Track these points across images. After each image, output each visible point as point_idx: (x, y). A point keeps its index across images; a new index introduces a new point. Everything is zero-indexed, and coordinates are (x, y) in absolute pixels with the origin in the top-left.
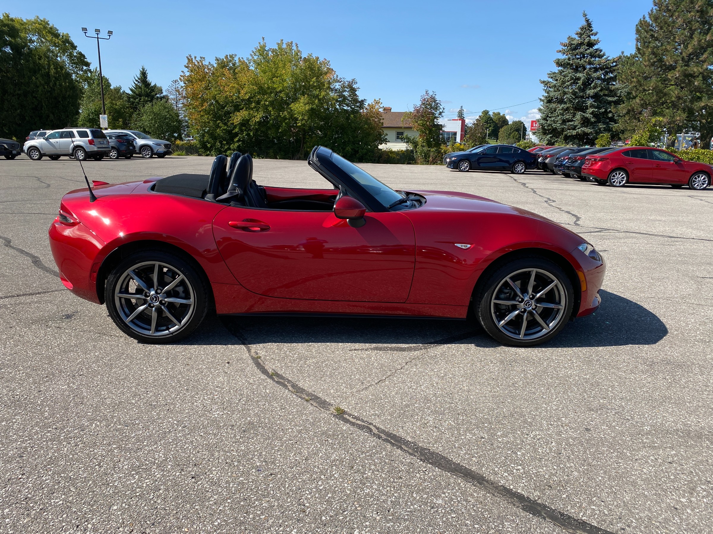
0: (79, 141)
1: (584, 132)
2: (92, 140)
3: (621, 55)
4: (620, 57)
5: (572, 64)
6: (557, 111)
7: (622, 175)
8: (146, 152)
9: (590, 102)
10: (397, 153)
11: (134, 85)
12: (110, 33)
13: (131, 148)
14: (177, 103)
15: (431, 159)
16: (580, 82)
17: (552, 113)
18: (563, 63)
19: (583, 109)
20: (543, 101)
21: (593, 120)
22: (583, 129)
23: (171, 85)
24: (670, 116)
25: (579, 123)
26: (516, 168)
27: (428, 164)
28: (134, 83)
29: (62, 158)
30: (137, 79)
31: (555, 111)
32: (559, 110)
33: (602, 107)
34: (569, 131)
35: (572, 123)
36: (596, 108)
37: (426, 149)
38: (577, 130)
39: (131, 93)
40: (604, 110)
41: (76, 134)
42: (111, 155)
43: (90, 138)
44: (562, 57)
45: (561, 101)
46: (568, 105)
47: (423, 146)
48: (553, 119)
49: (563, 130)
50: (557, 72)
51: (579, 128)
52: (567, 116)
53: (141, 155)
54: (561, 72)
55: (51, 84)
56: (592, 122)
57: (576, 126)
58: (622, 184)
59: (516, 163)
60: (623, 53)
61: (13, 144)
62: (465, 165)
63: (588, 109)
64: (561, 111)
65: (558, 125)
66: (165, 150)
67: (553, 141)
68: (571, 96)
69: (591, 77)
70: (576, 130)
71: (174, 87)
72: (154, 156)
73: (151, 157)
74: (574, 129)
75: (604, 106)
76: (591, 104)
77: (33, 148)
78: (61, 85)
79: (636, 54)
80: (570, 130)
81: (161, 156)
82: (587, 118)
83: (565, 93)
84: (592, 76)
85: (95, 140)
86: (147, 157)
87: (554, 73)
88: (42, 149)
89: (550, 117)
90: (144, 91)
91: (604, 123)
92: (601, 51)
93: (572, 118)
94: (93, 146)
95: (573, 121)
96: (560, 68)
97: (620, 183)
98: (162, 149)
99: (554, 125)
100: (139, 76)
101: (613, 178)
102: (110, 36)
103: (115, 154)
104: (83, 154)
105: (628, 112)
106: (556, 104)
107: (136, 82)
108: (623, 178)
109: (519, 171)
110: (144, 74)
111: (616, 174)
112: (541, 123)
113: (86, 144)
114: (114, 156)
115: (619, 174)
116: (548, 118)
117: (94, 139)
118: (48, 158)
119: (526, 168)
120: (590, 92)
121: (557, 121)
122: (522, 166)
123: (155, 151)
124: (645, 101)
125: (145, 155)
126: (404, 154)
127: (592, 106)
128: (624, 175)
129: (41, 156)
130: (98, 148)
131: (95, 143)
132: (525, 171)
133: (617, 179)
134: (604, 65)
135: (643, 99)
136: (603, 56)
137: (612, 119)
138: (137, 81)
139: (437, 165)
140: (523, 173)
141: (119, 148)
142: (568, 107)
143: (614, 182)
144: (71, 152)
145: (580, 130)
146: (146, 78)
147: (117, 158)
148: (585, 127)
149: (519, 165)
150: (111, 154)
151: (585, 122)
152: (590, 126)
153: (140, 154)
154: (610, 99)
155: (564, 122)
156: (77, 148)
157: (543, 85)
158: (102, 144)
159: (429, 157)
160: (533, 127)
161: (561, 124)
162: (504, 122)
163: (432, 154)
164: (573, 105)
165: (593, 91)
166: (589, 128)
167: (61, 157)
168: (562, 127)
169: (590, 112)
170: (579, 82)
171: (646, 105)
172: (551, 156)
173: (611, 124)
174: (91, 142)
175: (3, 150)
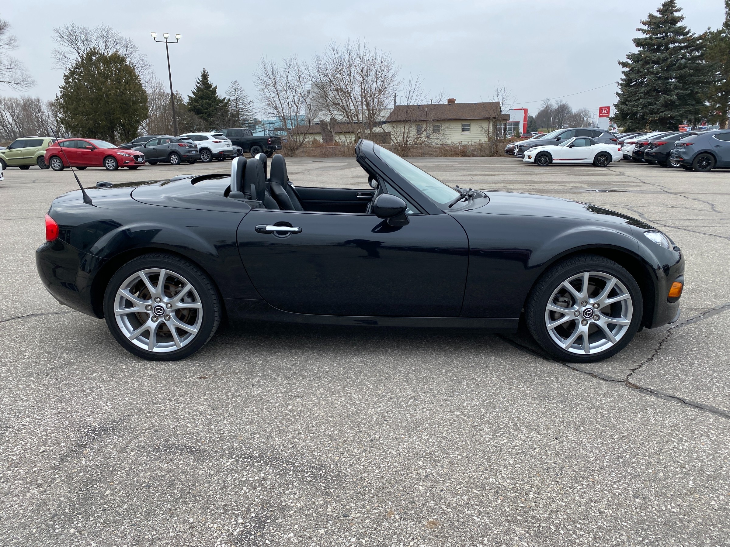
1: (667, 115)
4: (706, 33)
5: (653, 44)
6: (637, 94)
9: (674, 83)
11: (196, 87)
12: (178, 36)
14: (237, 104)
17: (632, 97)
18: (642, 43)
20: (621, 84)
22: (667, 112)
23: (230, 86)
25: (662, 107)
28: (196, 85)
30: (199, 81)
31: (635, 95)
32: (640, 93)
33: (688, 88)
35: (655, 107)
36: (681, 89)
38: (660, 114)
39: (193, 96)
40: (690, 91)
44: (642, 36)
45: (641, 84)
46: (649, 88)
48: (632, 103)
50: (636, 52)
51: (662, 112)
52: (649, 100)
54: (641, 53)
56: (675, 105)
57: (658, 110)
60: (709, 29)
63: (672, 91)
64: (642, 95)
65: (639, 109)
68: (653, 78)
71: (234, 88)
74: (657, 113)
79: (723, 29)
80: (652, 114)
82: (671, 101)
87: (634, 54)
90: (206, 93)
92: (685, 28)
93: (654, 101)
95: (656, 104)
96: (641, 49)
100: (201, 79)
102: (178, 39)
106: (636, 87)
107: (198, 85)
110: (205, 76)
112: (619, 107)
116: (627, 103)
120: (674, 73)
121: (638, 105)
127: (677, 88)
134: (689, 43)
136: (688, 34)
138: (198, 83)
142: (649, 90)
146: (207, 80)
147: (178, 164)
148: (669, 110)
151: (668, 105)
152: (675, 109)
155: (645, 105)
157: (621, 66)
160: (601, 113)
161: (642, 108)
164: (655, 87)
165: (677, 71)
166: (674, 112)
168: (644, 111)
169: (675, 94)
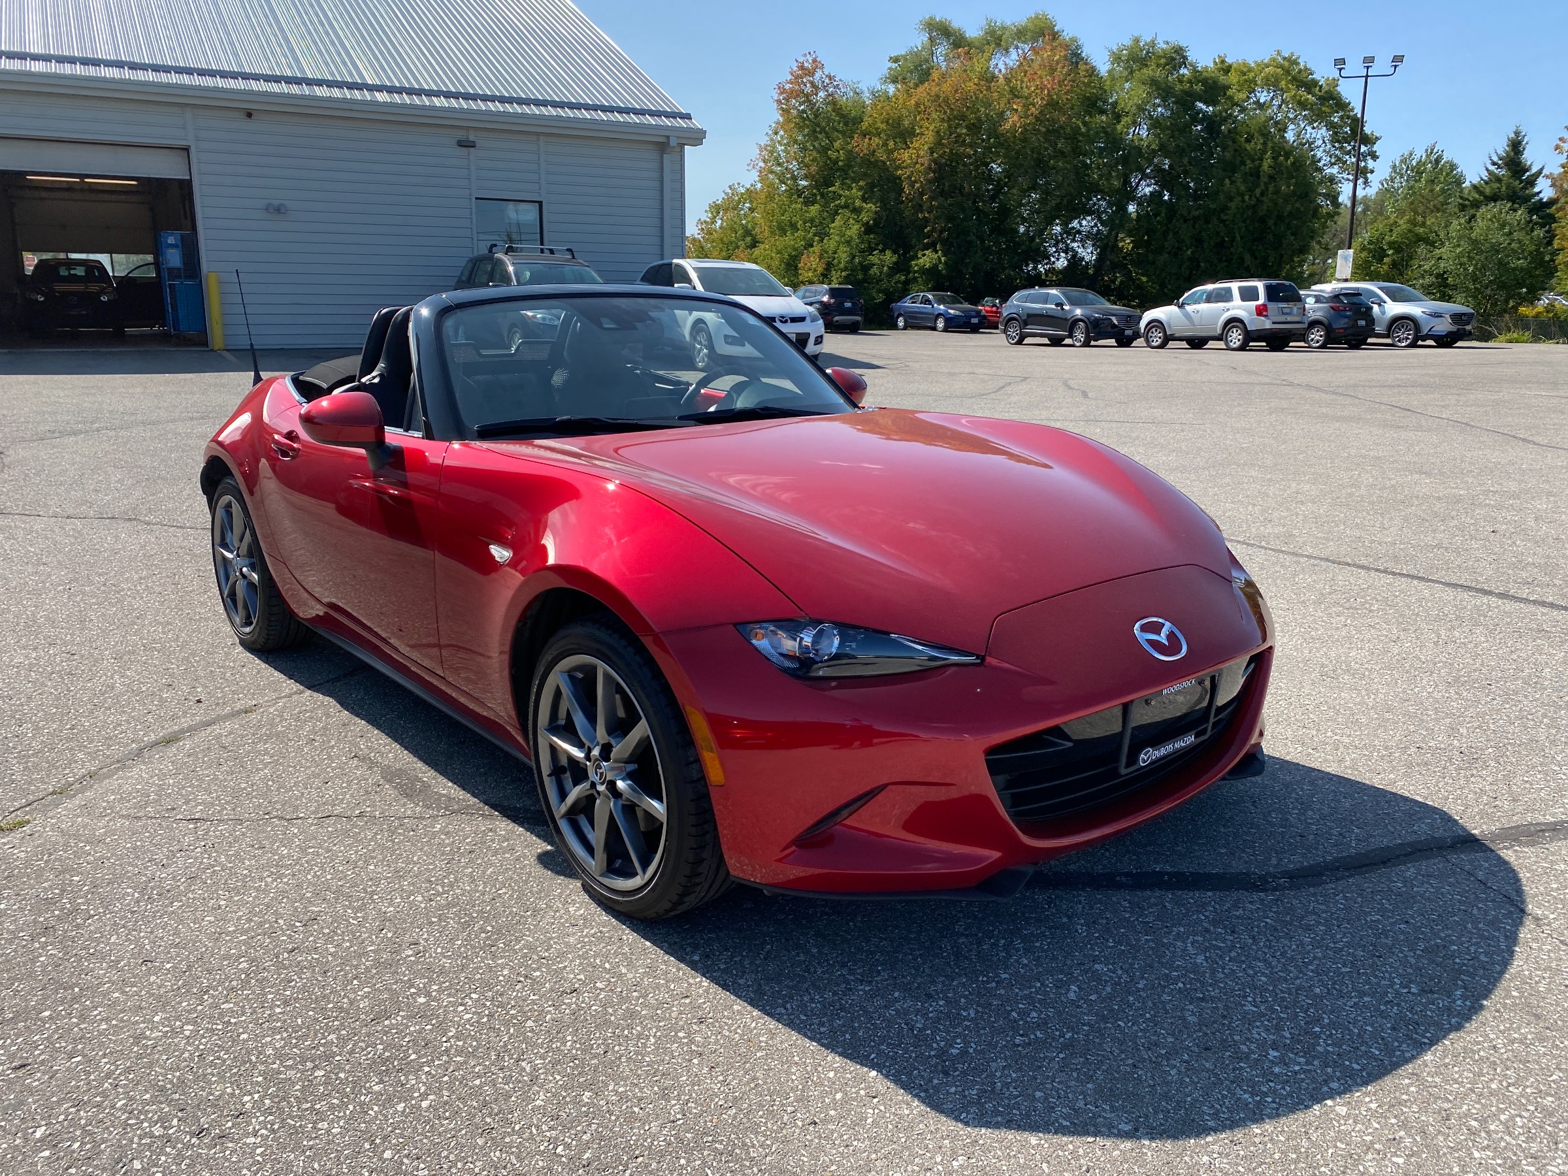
0: (1239, 308)
2: (1264, 306)
8: (1403, 333)
11: (1484, 174)
12: (1398, 59)
13: (1362, 323)
29: (1211, 344)
41: (1236, 294)
42: (1312, 340)
43: (1261, 301)
53: (1389, 341)
55: (1258, 192)
61: (1129, 316)
66: (1453, 328)
72: (1420, 343)
73: (1413, 345)
77: (1156, 324)
78: (1277, 192)
81: (1445, 341)
85: (1271, 306)
86: (1403, 344)
88: (1170, 326)
90: (1508, 187)
94: (1263, 318)
98: (1444, 326)
100: (1502, 151)
102: (1395, 67)
103: (1321, 336)
104: (1240, 337)
107: (1492, 168)
113: (1251, 315)
114: (1318, 342)
117: (1267, 303)
118: (1184, 344)
123: (1425, 331)
125: (1399, 341)
129: (1167, 339)
130: (1274, 323)
131: (1270, 312)
141: (1330, 324)
144: (1219, 331)
146: (1520, 154)
147: (1323, 346)
150: (1313, 336)
153: (1388, 336)
156: (1233, 322)
158: (1287, 314)
167: (1210, 342)
174: (1261, 311)
175: (1109, 329)
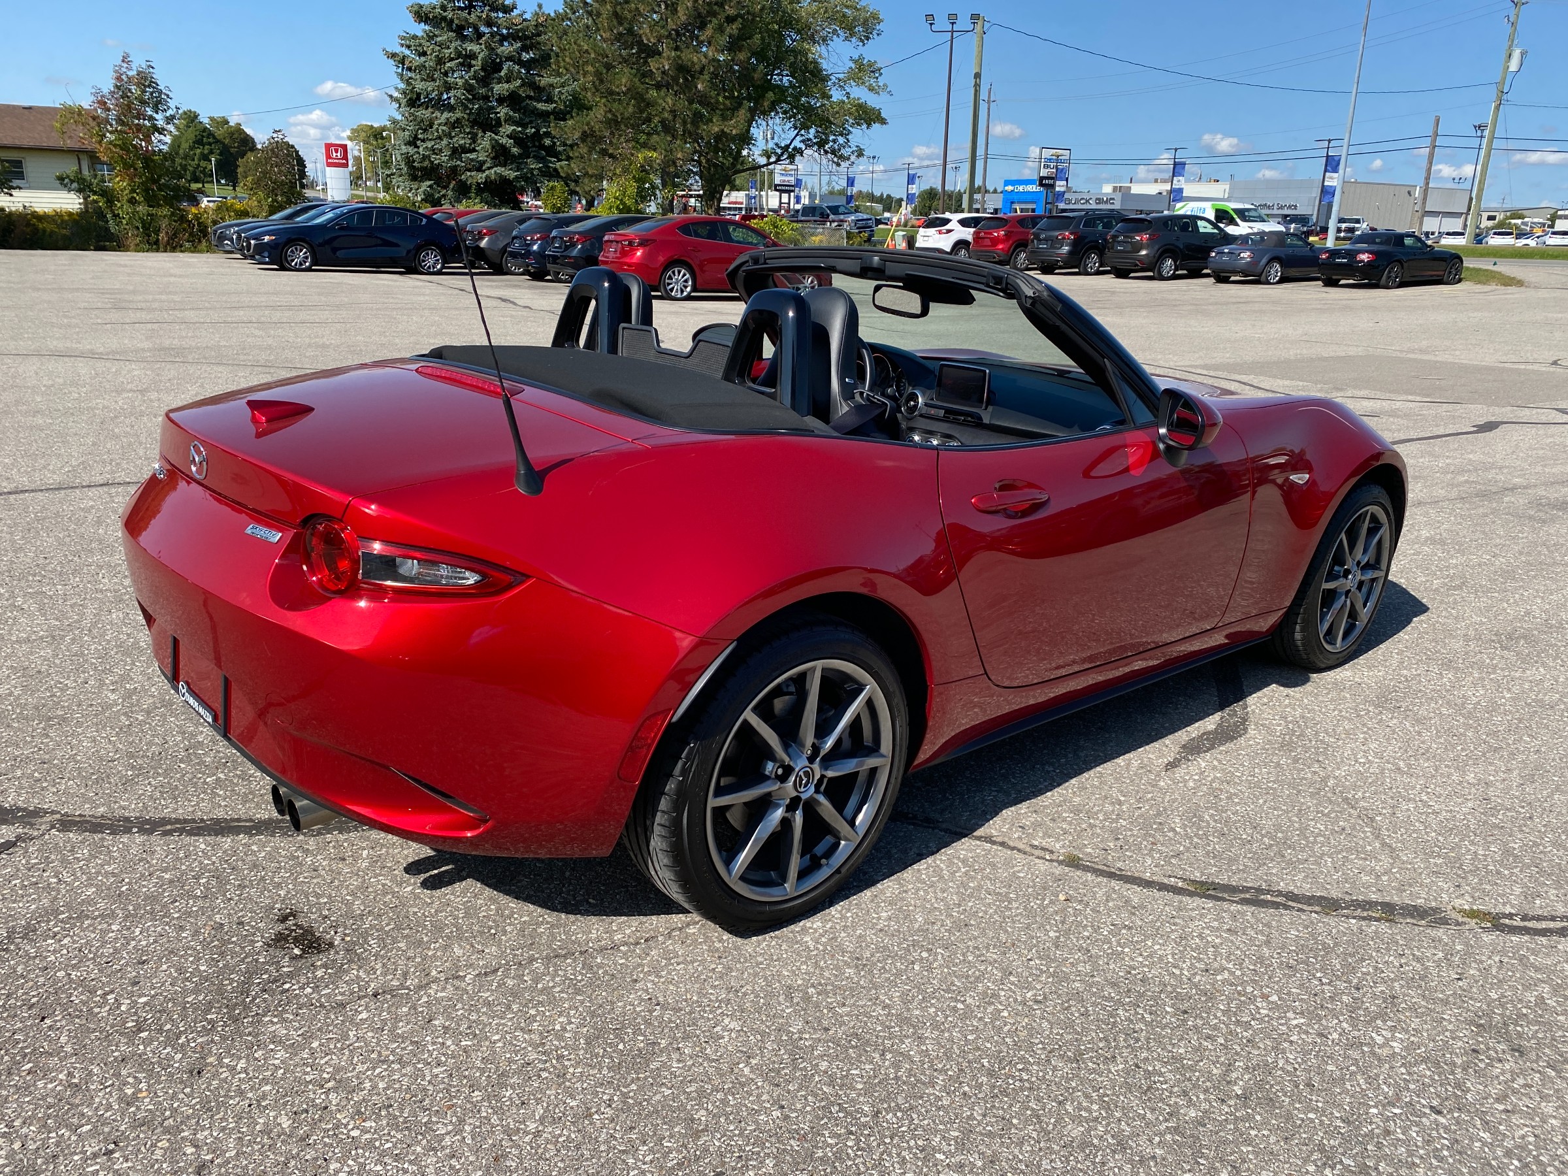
1: (501, 176)
3: (537, 9)
5: (452, 21)
6: (435, 127)
7: (684, 275)
9: (503, 111)
10: (57, 218)
15: (162, 236)
16: (477, 64)
17: (425, 130)
18: (431, 16)
19: (492, 126)
20: (397, 100)
21: (515, 150)
22: (499, 170)
24: (665, 150)
25: (487, 156)
26: (424, 261)
27: (157, 250)
31: (431, 127)
32: (439, 125)
33: (528, 124)
34: (469, 174)
35: (473, 156)
36: (517, 124)
37: (142, 209)
38: (487, 172)
40: (533, 130)
45: (440, 105)
46: (459, 114)
47: (132, 201)
48: (429, 144)
49: (454, 171)
50: (420, 34)
51: (489, 168)
52: (461, 141)
54: (430, 37)
56: (514, 156)
57: (483, 163)
58: (685, 294)
59: (419, 249)
62: (301, 255)
63: (501, 126)
64: (444, 128)
65: (443, 159)
67: (437, 196)
68: (464, 94)
69: (497, 55)
70: (484, 171)
74: (479, 169)
75: (531, 122)
76: (506, 114)
80: (469, 170)
82: (503, 147)
83: (448, 88)
84: (499, 51)
87: (415, 37)
89: (423, 141)
91: (539, 159)
93: (470, 144)
95: (474, 150)
96: (426, 27)
97: (682, 292)
99: (436, 159)
101: (670, 281)
105: (584, 137)
106: (430, 110)
108: (686, 281)
109: (429, 267)
111: (674, 272)
115: (679, 272)
116: (419, 143)
119: (445, 261)
120: (500, 88)
121: (441, 150)
122: (435, 256)
124: (614, 115)
126: (76, 222)
127: (509, 120)
128: (688, 276)
132: (443, 267)
133: (677, 283)
134: (518, 31)
135: (610, 111)
136: (512, 10)
137: (552, 151)
139: (182, 251)
140: (439, 273)
142: (458, 119)
143: (672, 290)
145: (493, 171)
148: (501, 165)
149: (428, 254)
151: (501, 155)
152: (512, 163)
154: (541, 106)
155: (456, 152)
157: (391, 62)
159: (157, 232)
160: (330, 158)
161: (451, 157)
162: (247, 143)
163: (164, 224)
164: (469, 114)
165: (506, 86)
166: (511, 169)
168: (454, 164)
169: (508, 132)
170: (473, 62)
171: (617, 123)
172: (491, 232)
173: (551, 162)
